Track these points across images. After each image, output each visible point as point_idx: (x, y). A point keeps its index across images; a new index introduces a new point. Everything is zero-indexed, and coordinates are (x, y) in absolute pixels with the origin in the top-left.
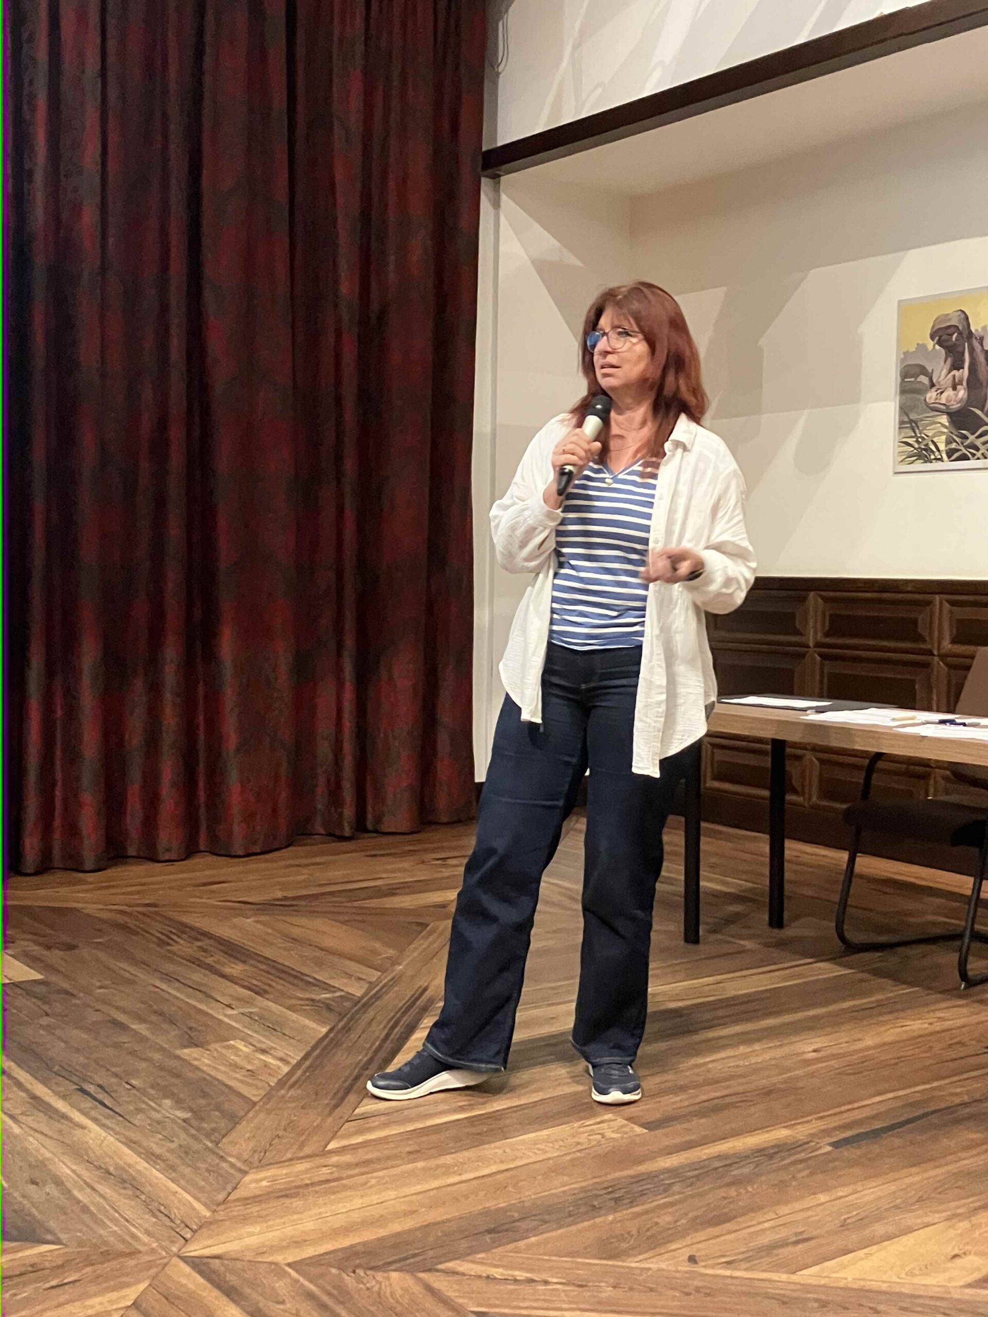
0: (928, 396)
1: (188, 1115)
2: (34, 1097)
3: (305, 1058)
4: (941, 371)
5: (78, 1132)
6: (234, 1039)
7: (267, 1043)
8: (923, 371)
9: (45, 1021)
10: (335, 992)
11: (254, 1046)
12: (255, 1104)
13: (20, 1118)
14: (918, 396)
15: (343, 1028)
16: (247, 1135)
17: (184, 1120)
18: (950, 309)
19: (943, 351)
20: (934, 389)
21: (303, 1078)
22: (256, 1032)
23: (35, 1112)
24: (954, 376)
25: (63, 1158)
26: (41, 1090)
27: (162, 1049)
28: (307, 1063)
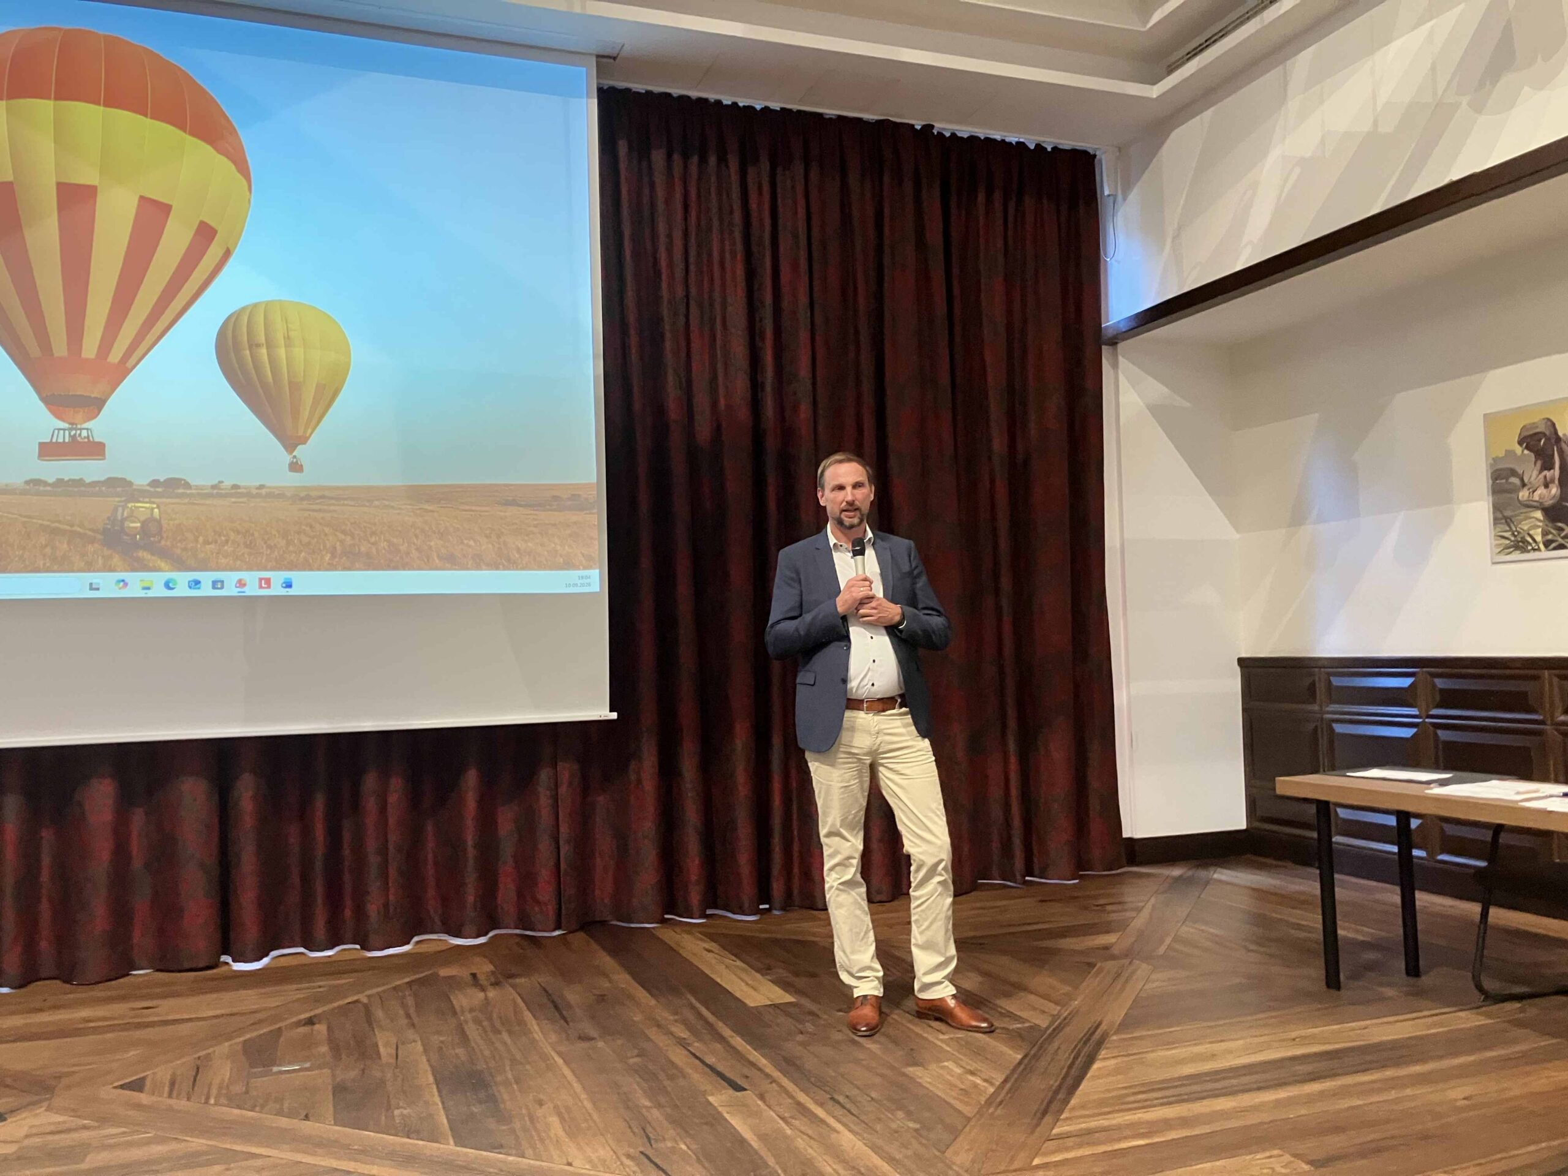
0: (1521, 494)
1: (917, 1126)
2: (799, 1104)
3: (1005, 1081)
4: (1532, 472)
5: (834, 1136)
6: (948, 1060)
7: (973, 1066)
8: (1513, 473)
9: (800, 1038)
10: (1024, 1023)
11: (964, 1068)
12: (969, 1119)
13: (790, 1120)
14: (1512, 495)
15: (1034, 1056)
16: (967, 1147)
17: (916, 1130)
18: (1536, 418)
19: (1533, 455)
20: (1525, 489)
21: (1007, 1098)
22: (965, 1055)
23: (802, 1117)
24: (1545, 477)
25: (825, 1157)
26: (802, 1097)
27: (892, 1068)
28: (1008, 1086)
